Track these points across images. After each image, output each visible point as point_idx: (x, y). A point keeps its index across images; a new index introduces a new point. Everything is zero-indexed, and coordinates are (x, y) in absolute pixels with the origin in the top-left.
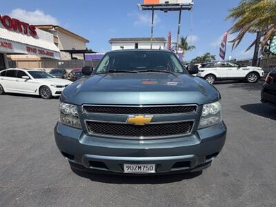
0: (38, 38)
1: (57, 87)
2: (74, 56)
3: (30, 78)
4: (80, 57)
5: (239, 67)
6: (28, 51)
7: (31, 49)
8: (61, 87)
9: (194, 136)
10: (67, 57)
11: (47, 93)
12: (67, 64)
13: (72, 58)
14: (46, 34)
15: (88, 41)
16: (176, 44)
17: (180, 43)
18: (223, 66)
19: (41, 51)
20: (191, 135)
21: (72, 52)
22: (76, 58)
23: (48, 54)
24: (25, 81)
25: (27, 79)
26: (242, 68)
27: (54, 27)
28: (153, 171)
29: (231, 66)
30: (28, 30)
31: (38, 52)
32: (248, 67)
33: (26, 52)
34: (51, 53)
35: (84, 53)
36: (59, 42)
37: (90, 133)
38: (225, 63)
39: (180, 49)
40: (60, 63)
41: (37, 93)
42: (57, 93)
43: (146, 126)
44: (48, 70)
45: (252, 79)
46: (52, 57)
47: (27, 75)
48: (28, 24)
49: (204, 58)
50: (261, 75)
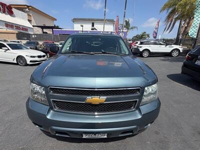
0: (14, 16)
1: (31, 57)
2: (45, 30)
3: (8, 49)
4: (49, 31)
5: (167, 45)
6: (6, 26)
7: (9, 25)
8: (34, 57)
9: (137, 111)
10: (39, 31)
11: (23, 61)
12: (39, 37)
13: (43, 33)
14: (21, 14)
15: (56, 20)
16: (122, 25)
17: (125, 24)
18: (155, 44)
19: (17, 27)
20: (134, 111)
21: (43, 27)
22: (47, 33)
23: (23, 29)
24: (5, 52)
25: (7, 50)
26: (168, 46)
27: (28, 7)
28: (106, 137)
29: (161, 44)
30: (6, 10)
31: (15, 28)
32: (173, 46)
33: (5, 27)
34: (26, 29)
35: (52, 29)
36: (32, 19)
37: (56, 110)
38: (157, 42)
39: (125, 28)
40: (33, 36)
41: (15, 62)
42: (31, 61)
43: (101, 104)
44: (24, 42)
45: (175, 54)
46: (26, 32)
47: (6, 47)
48: (6, 5)
49: (142, 36)
50: (181, 51)
